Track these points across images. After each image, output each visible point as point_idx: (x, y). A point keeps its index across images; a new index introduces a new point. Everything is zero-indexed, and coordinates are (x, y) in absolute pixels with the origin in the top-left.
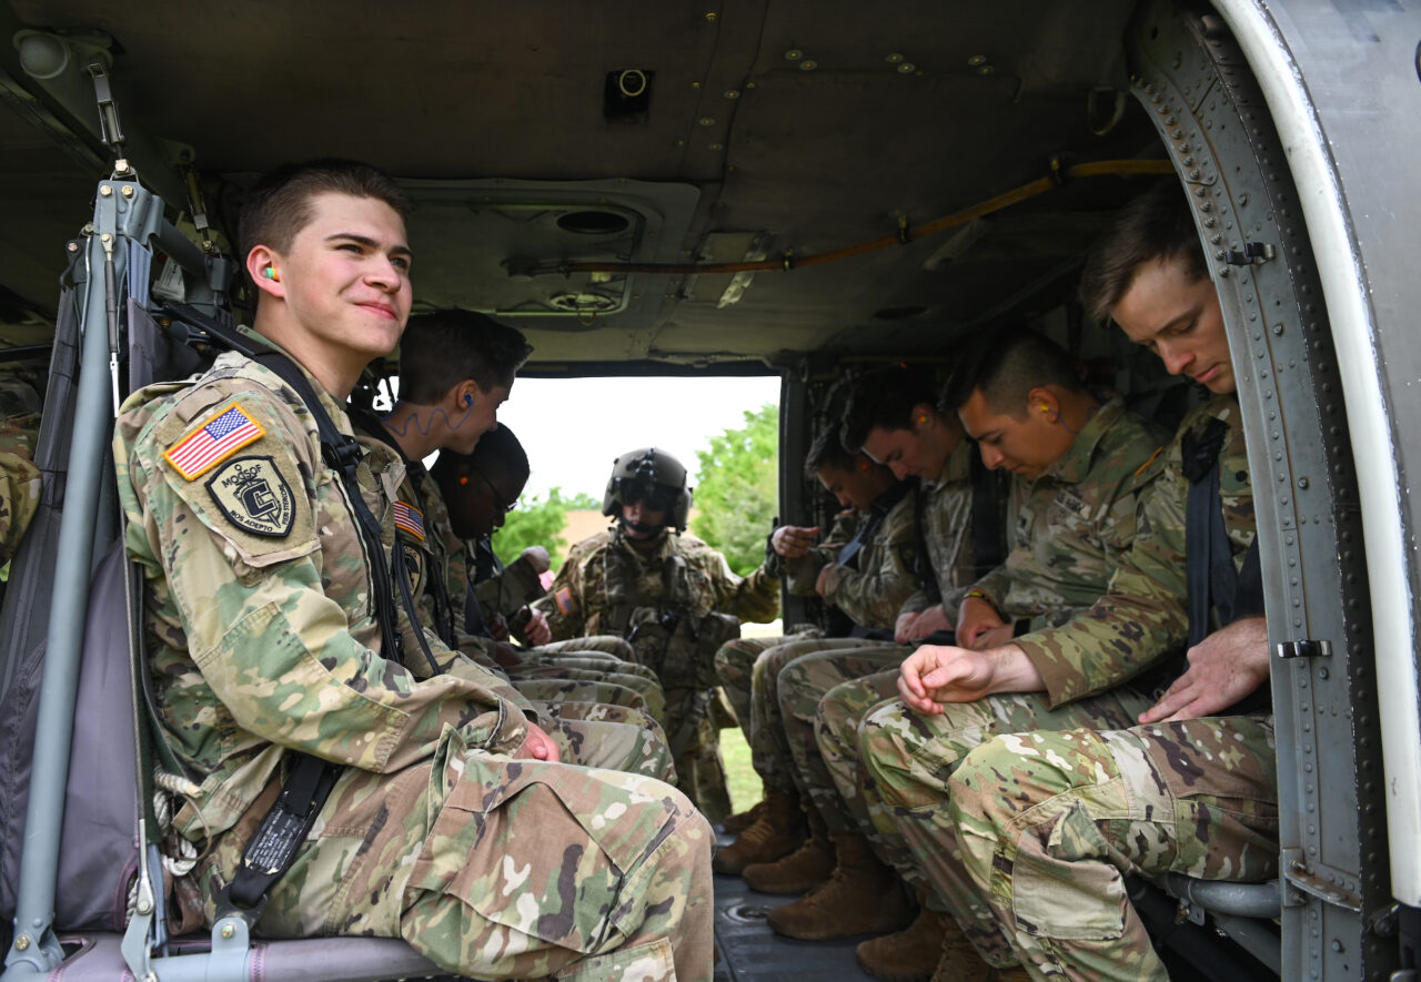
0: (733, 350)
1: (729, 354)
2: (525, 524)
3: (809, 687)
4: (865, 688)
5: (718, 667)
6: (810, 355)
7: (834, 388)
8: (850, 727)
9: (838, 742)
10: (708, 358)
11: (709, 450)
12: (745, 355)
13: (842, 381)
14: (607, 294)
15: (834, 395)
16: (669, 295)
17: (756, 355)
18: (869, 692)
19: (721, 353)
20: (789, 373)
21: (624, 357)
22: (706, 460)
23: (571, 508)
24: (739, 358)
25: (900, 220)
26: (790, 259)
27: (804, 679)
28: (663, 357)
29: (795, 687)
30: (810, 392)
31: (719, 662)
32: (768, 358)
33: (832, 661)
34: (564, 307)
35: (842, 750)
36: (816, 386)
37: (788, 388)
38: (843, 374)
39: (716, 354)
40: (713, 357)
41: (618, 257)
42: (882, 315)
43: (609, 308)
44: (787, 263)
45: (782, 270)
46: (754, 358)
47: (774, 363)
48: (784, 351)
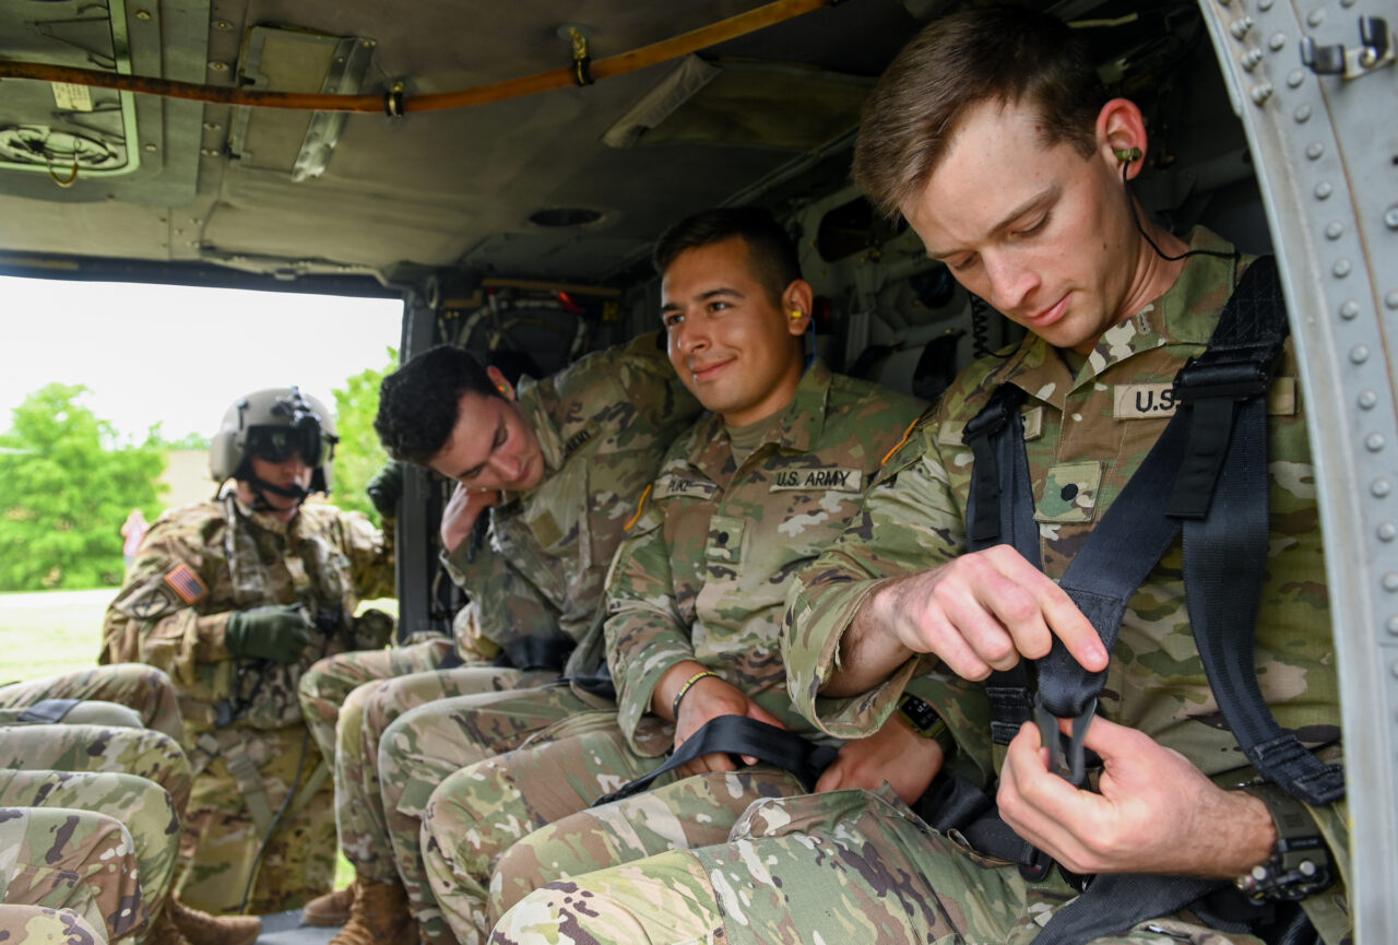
0: (329, 256)
1: (324, 261)
2: (116, 467)
3: (421, 762)
4: (500, 779)
5: (304, 701)
6: (441, 272)
7: (473, 320)
8: (471, 844)
9: (451, 868)
10: (295, 266)
11: (345, 388)
12: (349, 265)
13: (485, 312)
14: (97, 136)
15: (474, 329)
16: (210, 151)
17: (365, 266)
18: (505, 787)
19: (314, 260)
20: (412, 295)
21: (162, 255)
22: (342, 399)
23: (174, 448)
24: (340, 270)
25: (577, 45)
26: (398, 97)
27: (415, 750)
28: (226, 259)
29: (401, 762)
30: (441, 323)
31: (306, 695)
32: (383, 272)
33: (457, 719)
34: (24, 153)
35: (458, 879)
36: (449, 315)
37: (411, 317)
38: (486, 302)
39: (306, 260)
40: (302, 264)
41: (91, 60)
42: (541, 218)
43: (107, 164)
44: (392, 104)
45: (384, 113)
46: (362, 271)
47: (392, 280)
48: (405, 264)
